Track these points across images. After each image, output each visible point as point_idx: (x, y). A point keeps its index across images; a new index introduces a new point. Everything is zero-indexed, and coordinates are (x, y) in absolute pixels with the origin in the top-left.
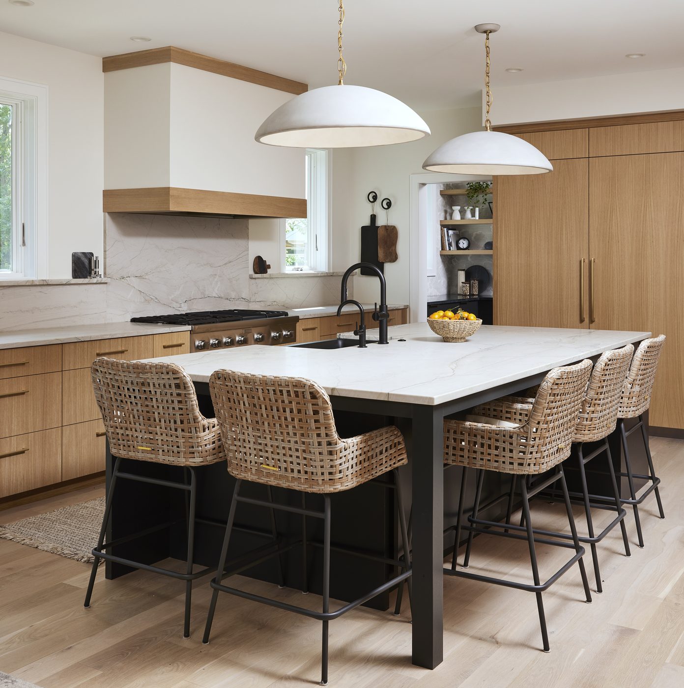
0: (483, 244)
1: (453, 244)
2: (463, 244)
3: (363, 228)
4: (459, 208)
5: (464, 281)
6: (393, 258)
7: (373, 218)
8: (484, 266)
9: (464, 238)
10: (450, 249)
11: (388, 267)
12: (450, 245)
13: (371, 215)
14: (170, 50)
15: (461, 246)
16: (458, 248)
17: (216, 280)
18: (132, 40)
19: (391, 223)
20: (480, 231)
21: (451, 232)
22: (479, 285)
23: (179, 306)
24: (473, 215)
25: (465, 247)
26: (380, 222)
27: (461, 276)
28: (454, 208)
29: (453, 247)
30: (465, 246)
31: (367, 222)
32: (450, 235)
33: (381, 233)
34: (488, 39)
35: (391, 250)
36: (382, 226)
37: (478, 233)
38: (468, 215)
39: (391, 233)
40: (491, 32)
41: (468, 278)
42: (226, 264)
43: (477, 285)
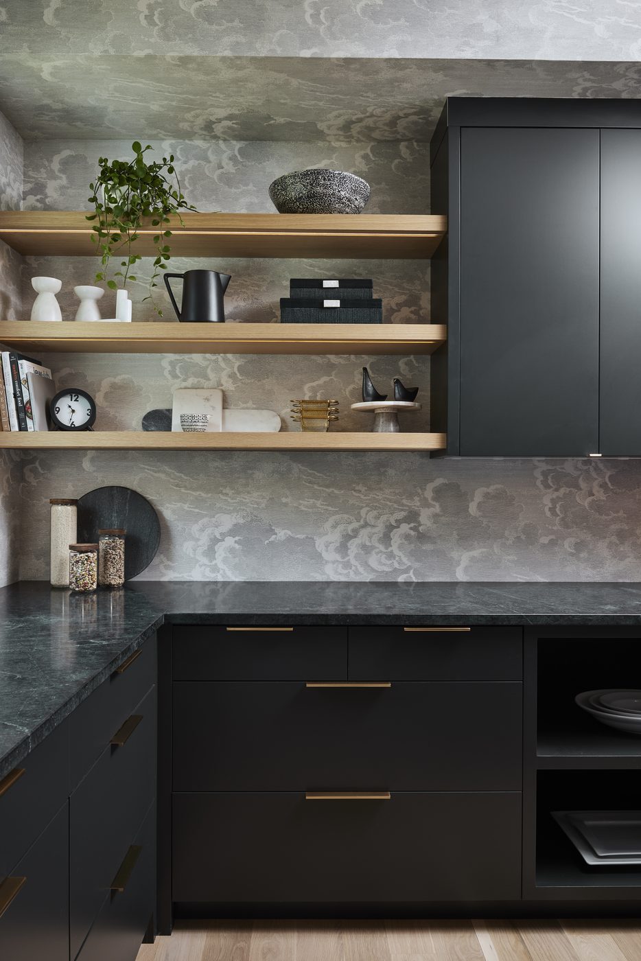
0: (135, 417)
1: (37, 411)
2: (72, 411)
4: (55, 284)
5: (74, 542)
8: (139, 490)
9: (76, 393)
10: (23, 427)
12: (23, 411)
15: (64, 417)
16: (53, 423)
20: (126, 376)
21: (26, 367)
22: (126, 553)
24: (107, 309)
25: (77, 424)
27: (64, 523)
28: (38, 282)
29: (36, 422)
30: (80, 417)
32: (23, 376)
37: (118, 379)
38: (90, 312)
41: (87, 530)
43: (121, 552)
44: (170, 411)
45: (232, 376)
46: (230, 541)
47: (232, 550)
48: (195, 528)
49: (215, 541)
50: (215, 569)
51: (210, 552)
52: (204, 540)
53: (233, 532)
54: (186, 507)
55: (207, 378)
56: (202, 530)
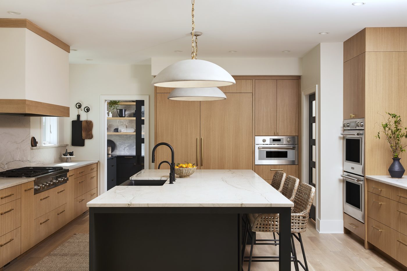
3: (73, 122)
6: (91, 137)
7: (79, 116)
11: (87, 142)
13: (78, 115)
14: (26, 21)
17: (18, 150)
18: (9, 13)
19: (89, 119)
20: (112, 123)
23: (4, 167)
26: (82, 119)
31: (75, 118)
33: (84, 124)
34: (196, 39)
35: (89, 133)
36: (84, 121)
37: (110, 124)
39: (89, 124)
40: (198, 36)
42: (22, 142)
43: (111, 149)
44: (118, 128)
45: (127, 123)
46: (127, 148)
47: (127, 149)
48: (122, 146)
49: (125, 148)
50: (125, 152)
51: (124, 150)
52: (123, 148)
53: (128, 146)
54: (121, 143)
55: (124, 123)
56: (123, 146)
